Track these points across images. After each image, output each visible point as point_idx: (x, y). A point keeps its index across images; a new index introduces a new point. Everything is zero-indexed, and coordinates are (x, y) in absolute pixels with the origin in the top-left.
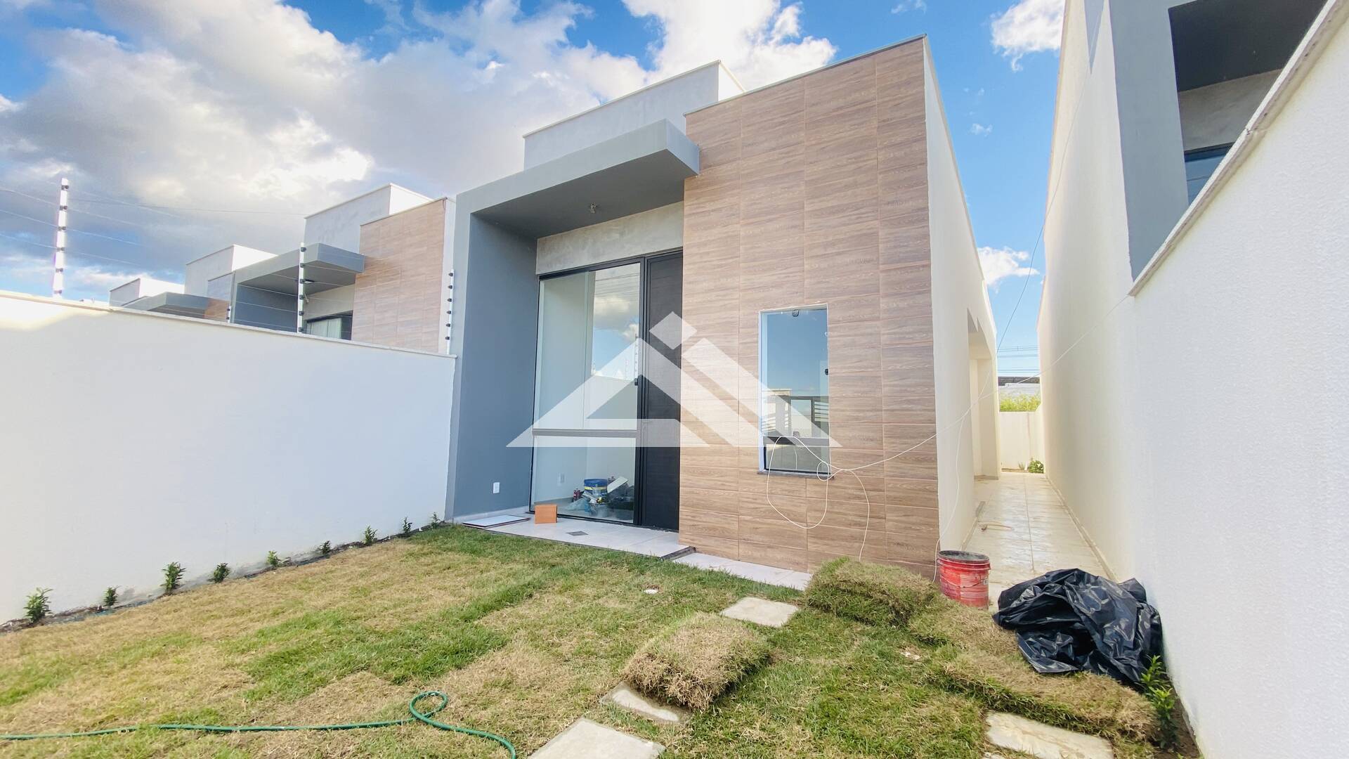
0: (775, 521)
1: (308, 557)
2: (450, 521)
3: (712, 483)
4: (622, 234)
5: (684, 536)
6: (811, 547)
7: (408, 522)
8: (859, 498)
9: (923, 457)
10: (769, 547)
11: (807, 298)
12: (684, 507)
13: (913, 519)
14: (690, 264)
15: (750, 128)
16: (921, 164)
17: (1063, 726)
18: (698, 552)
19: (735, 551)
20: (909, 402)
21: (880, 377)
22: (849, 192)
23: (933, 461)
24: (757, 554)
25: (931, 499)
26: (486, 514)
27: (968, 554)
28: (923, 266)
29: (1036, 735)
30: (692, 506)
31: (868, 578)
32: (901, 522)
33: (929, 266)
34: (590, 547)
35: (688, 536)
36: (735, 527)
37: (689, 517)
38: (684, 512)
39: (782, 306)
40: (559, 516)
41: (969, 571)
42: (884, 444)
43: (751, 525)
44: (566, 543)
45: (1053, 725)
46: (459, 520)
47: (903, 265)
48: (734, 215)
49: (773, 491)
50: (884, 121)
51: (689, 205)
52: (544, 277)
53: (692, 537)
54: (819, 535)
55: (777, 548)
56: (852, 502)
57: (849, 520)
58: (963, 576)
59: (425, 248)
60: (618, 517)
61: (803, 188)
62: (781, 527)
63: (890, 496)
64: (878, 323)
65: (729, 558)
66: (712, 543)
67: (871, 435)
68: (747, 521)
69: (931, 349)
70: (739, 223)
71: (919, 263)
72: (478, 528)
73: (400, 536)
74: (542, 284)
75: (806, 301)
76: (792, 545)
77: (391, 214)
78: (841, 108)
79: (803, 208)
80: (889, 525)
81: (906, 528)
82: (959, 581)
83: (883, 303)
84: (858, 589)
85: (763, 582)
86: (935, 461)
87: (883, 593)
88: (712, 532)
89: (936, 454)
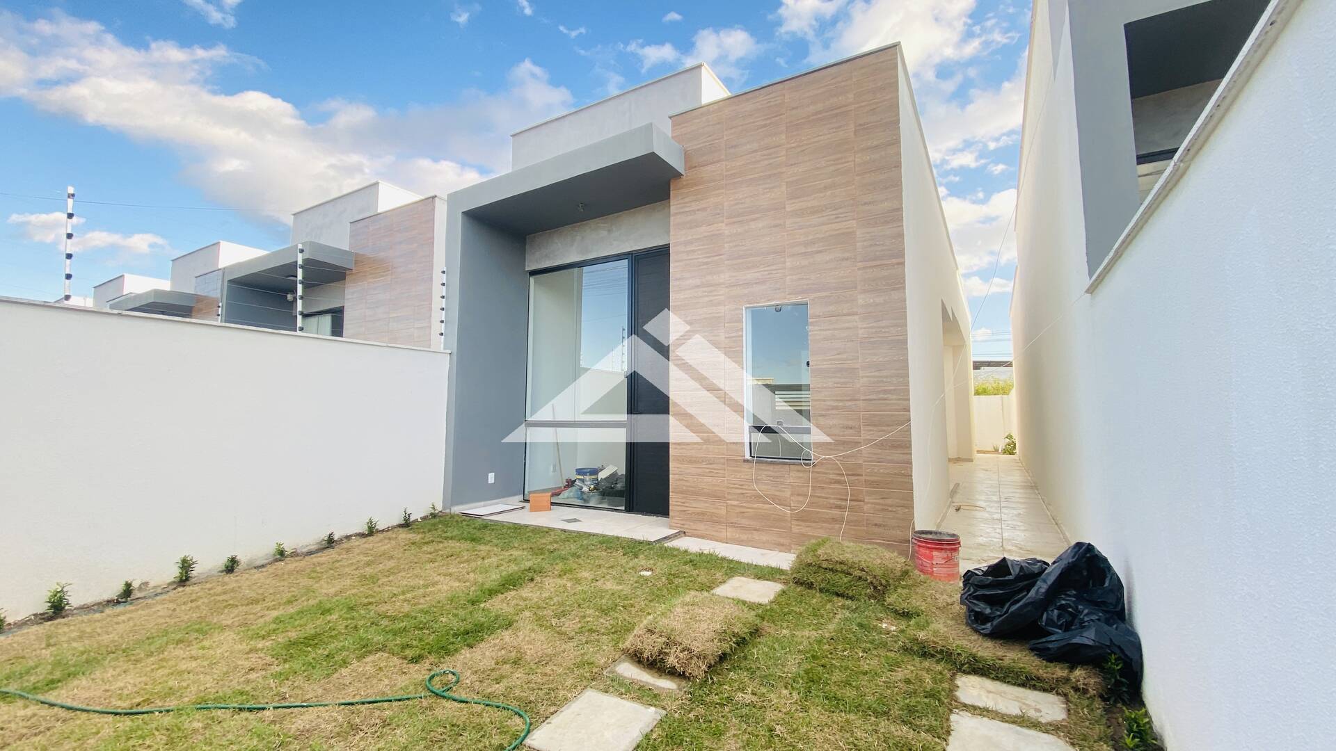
0: (761, 505)
1: (313, 548)
2: (448, 511)
3: (700, 470)
4: (609, 231)
5: (673, 521)
6: (795, 529)
7: (408, 512)
8: (839, 482)
9: (899, 443)
10: (756, 530)
11: (789, 294)
12: (673, 494)
13: (889, 501)
14: (676, 261)
15: (733, 130)
16: (895, 167)
17: (1023, 685)
18: (688, 536)
19: (723, 534)
20: (885, 392)
21: (858, 368)
22: (829, 193)
23: (907, 448)
24: (744, 537)
25: (906, 483)
26: (482, 503)
27: (940, 533)
28: (898, 264)
29: (1000, 694)
30: (682, 492)
31: (848, 556)
32: (879, 504)
33: (903, 264)
34: (585, 533)
35: (676, 521)
36: (723, 511)
37: (679, 503)
38: (673, 498)
39: (765, 302)
40: (553, 504)
41: (942, 549)
42: (862, 432)
43: (739, 510)
44: (562, 530)
45: (1014, 684)
46: (457, 509)
47: (878, 263)
48: (719, 214)
49: (758, 478)
50: (861, 125)
51: (675, 204)
52: (533, 273)
53: (682, 522)
54: (802, 518)
55: (763, 530)
56: (833, 486)
57: (830, 504)
58: (935, 553)
59: (415, 245)
60: (609, 505)
61: (784, 188)
62: (766, 511)
63: (869, 481)
64: (856, 317)
65: (717, 541)
66: (702, 527)
67: (850, 423)
68: (735, 506)
69: (905, 342)
70: (723, 222)
71: (894, 261)
72: (476, 517)
73: (401, 526)
74: (532, 280)
75: (788, 297)
76: (776, 527)
77: (379, 211)
78: (820, 112)
79: (785, 208)
80: (866, 507)
81: (883, 510)
82: (931, 558)
83: (861, 300)
84: (838, 567)
85: (750, 562)
86: (910, 447)
87: (863, 570)
88: (702, 517)
89: (911, 441)
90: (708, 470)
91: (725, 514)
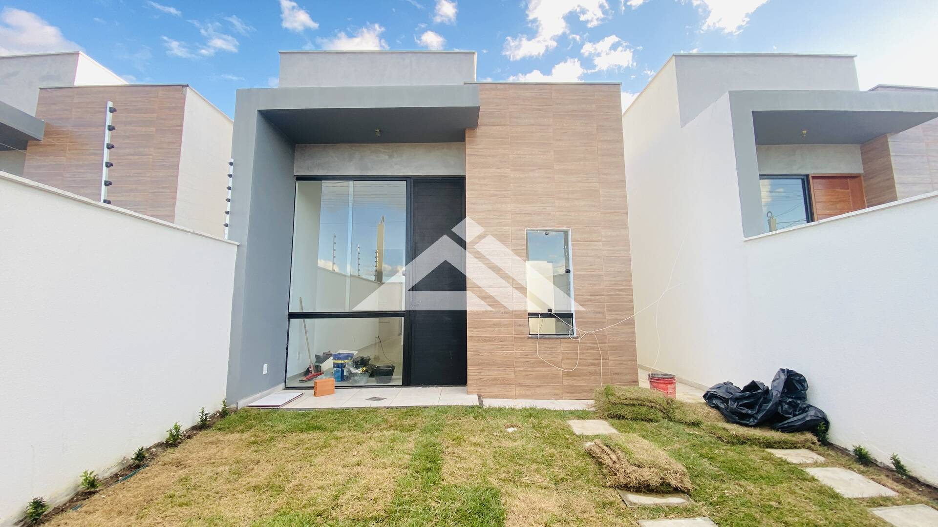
0: (541, 369)
2: (233, 406)
3: (493, 347)
4: (391, 156)
5: (472, 388)
6: (565, 383)
8: (593, 348)
9: (628, 322)
10: (538, 387)
11: (555, 224)
12: (470, 367)
16: (620, 155)
18: (484, 398)
19: (513, 393)
20: (620, 290)
21: (602, 275)
22: (582, 163)
23: (633, 324)
24: (529, 393)
25: (632, 346)
26: (258, 395)
28: (624, 213)
30: (479, 365)
32: (618, 360)
33: (627, 213)
35: (475, 388)
36: (512, 376)
37: (476, 374)
39: (539, 227)
42: (606, 315)
43: (524, 373)
47: (612, 211)
48: (505, 162)
49: (540, 349)
50: (600, 126)
51: (471, 147)
52: (299, 178)
53: (479, 388)
55: (543, 386)
57: (588, 363)
61: (553, 154)
62: (545, 372)
63: (611, 346)
64: (601, 243)
65: (508, 398)
66: (495, 390)
67: (599, 310)
68: (521, 371)
69: (629, 260)
71: (621, 211)
73: (200, 426)
74: (297, 184)
75: (553, 226)
76: (552, 383)
78: (575, 111)
79: (553, 166)
80: (610, 363)
81: (620, 364)
83: (604, 232)
84: (636, 403)
89: (634, 320)
90: (500, 346)
91: (514, 378)
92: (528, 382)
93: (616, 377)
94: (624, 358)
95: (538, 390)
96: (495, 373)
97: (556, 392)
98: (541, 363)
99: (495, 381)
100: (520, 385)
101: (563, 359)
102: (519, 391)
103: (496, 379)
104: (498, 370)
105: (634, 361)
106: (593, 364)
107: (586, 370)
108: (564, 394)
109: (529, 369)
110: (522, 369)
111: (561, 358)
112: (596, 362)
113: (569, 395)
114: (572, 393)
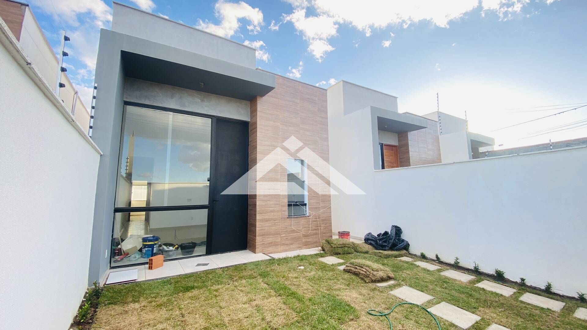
0: (293, 234)
3: (270, 224)
5: (259, 249)
14: (260, 132)
15: (283, 89)
16: (327, 125)
19: (280, 249)
22: (312, 126)
24: (287, 248)
25: (330, 219)
30: (262, 235)
37: (261, 241)
38: (258, 239)
42: (320, 204)
43: (285, 238)
47: (324, 152)
48: (277, 119)
50: (319, 109)
51: (260, 107)
53: (262, 249)
55: (294, 244)
62: (295, 236)
63: (322, 219)
65: (277, 253)
66: (270, 249)
78: (309, 99)
79: (300, 126)
80: (322, 228)
90: (274, 224)
91: (280, 240)
92: (287, 242)
93: (324, 235)
94: (327, 225)
95: (292, 246)
96: (271, 239)
97: (300, 246)
98: (293, 231)
99: (271, 244)
100: (283, 244)
101: (303, 228)
102: (282, 248)
103: (271, 243)
104: (272, 238)
105: (331, 226)
106: (315, 230)
107: (313, 232)
108: (303, 247)
109: (287, 235)
110: (284, 235)
111: (302, 228)
112: (316, 228)
113: (305, 247)
114: (306, 245)
